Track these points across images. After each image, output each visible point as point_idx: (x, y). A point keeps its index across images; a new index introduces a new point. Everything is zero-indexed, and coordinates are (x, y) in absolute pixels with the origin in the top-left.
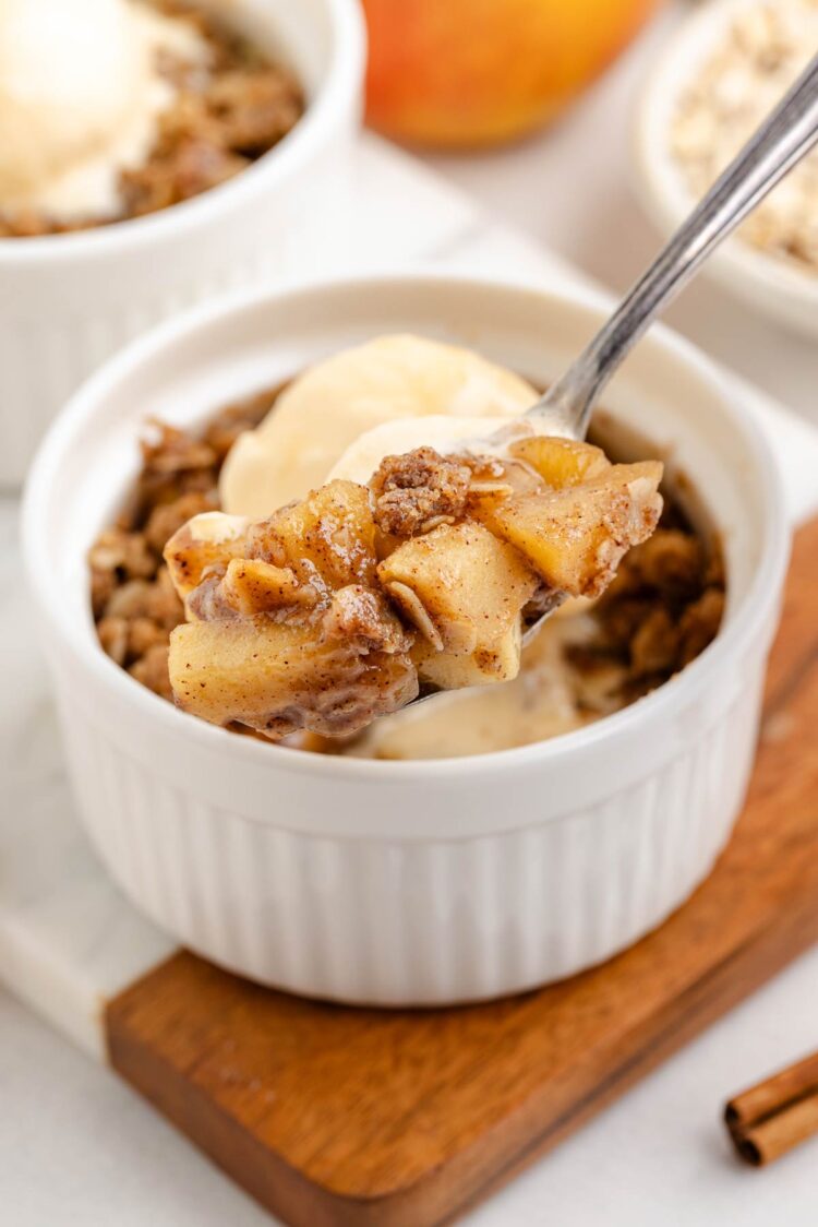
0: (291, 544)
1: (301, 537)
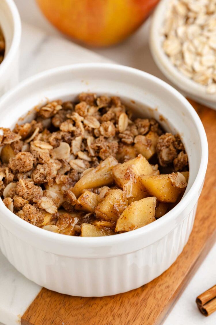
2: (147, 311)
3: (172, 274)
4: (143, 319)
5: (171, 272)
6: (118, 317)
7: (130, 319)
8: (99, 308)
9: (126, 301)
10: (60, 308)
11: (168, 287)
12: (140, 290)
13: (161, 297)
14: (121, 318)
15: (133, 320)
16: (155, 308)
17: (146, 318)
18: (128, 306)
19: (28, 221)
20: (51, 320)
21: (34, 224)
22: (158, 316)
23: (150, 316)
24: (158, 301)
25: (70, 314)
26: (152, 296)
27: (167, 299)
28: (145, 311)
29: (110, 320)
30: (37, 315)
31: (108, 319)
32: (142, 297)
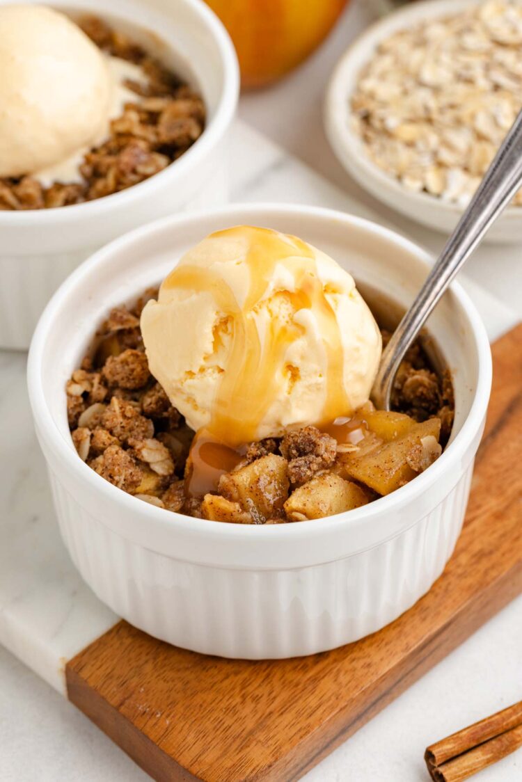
0: (243, 490)
1: (247, 486)
2: (313, 701)
3: (384, 643)
4: (299, 714)
5: (383, 640)
6: (252, 702)
7: (275, 709)
8: (220, 677)
9: (278, 675)
10: (146, 662)
11: (369, 665)
12: (311, 660)
13: (349, 682)
14: (258, 703)
15: (280, 712)
16: (329, 699)
17: (306, 714)
18: (277, 684)
19: (109, 478)
20: (121, 679)
21: (120, 485)
22: (331, 716)
23: (315, 711)
24: (340, 689)
25: (162, 676)
26: (332, 676)
27: (360, 687)
28: (308, 700)
29: (234, 703)
30: (99, 664)
31: (230, 701)
32: (311, 674)
